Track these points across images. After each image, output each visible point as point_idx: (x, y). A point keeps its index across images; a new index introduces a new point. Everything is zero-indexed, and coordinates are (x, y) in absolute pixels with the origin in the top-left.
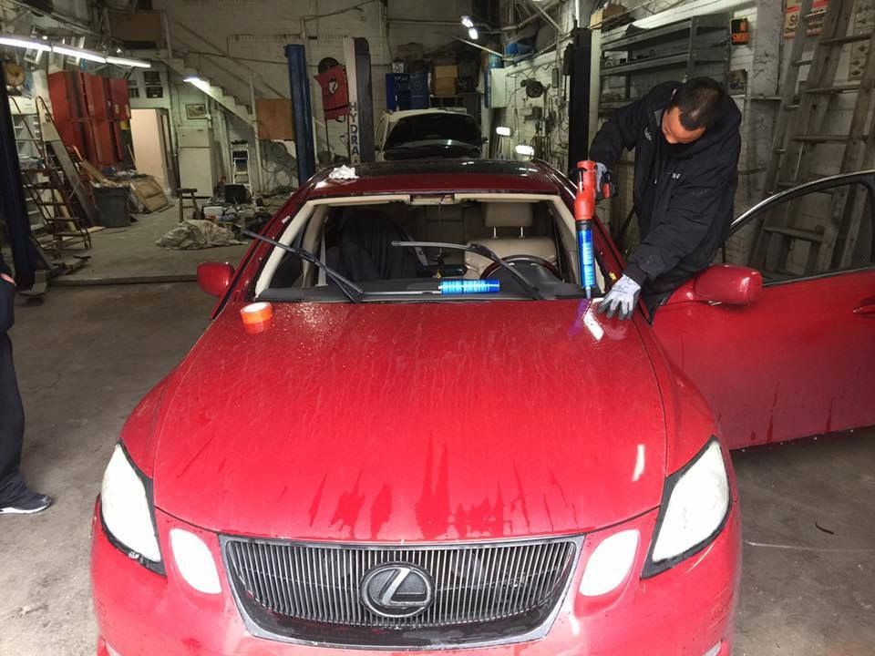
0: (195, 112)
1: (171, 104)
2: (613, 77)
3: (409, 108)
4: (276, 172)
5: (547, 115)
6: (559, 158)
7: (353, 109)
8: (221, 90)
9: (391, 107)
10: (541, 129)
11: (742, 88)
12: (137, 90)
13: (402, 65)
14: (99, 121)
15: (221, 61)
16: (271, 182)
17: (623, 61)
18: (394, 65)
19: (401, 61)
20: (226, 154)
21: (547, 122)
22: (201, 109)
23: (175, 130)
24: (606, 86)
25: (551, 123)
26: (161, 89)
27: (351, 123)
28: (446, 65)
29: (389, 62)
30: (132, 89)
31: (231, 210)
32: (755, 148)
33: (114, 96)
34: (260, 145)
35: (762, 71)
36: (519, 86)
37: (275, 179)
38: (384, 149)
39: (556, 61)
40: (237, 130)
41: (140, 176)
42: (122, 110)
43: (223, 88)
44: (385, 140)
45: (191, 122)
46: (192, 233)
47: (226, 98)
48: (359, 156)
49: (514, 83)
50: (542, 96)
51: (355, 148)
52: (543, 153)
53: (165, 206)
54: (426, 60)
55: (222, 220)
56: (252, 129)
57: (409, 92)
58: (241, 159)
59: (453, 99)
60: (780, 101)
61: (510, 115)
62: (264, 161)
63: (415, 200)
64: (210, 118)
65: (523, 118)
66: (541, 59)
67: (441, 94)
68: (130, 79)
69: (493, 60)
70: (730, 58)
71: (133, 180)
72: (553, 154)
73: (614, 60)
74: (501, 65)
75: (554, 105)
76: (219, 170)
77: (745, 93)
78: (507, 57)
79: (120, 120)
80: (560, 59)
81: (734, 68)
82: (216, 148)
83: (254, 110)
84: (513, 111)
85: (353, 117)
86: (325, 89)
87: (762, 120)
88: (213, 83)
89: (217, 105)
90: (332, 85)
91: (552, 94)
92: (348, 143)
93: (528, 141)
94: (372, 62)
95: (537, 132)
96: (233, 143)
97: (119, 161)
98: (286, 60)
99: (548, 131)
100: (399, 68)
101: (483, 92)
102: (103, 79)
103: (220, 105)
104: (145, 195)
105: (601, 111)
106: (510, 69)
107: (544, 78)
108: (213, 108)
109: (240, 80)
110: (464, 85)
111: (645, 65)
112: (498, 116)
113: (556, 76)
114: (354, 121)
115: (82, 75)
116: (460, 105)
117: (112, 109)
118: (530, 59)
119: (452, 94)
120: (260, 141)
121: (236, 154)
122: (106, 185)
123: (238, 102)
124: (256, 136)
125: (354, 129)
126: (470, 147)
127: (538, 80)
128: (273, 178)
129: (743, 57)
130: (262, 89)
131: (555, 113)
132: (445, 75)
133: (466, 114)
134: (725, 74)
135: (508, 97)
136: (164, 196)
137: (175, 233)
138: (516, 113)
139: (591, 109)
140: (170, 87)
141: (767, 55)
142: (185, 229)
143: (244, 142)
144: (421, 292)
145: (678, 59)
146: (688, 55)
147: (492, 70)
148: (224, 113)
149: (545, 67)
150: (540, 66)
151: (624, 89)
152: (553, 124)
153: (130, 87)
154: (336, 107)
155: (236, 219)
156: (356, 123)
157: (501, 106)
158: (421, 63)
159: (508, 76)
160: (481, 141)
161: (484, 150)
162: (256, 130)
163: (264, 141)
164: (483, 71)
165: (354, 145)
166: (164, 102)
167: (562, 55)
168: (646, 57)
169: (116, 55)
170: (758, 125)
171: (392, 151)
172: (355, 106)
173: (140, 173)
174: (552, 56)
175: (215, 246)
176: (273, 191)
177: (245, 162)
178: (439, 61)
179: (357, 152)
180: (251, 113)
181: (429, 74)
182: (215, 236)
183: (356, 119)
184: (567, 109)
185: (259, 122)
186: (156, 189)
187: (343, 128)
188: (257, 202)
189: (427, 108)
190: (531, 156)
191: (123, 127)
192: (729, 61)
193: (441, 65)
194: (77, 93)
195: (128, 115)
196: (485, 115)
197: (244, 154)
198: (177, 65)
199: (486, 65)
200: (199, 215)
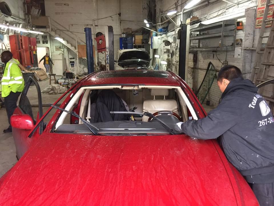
0: (58, 48)
1: (51, 46)
2: (194, 40)
3: (127, 48)
4: (83, 68)
5: (171, 52)
6: (175, 66)
7: (107, 49)
8: (66, 42)
9: (121, 48)
10: (169, 56)
11: (241, 45)
12: (39, 41)
13: (125, 35)
14: (26, 51)
15: (67, 33)
16: (82, 71)
17: (197, 35)
18: (122, 35)
19: (124, 34)
20: (68, 62)
21: (171, 54)
22: (60, 48)
23: (51, 54)
24: (192, 43)
25: (173, 54)
26: (47, 41)
27: (106, 53)
28: (139, 35)
29: (120, 34)
30: (38, 41)
31: (67, 81)
32: (245, 66)
33: (32, 43)
34: (79, 60)
35: (248, 39)
36: (162, 42)
37: (83, 70)
38: (118, 62)
39: (175, 35)
40: (71, 54)
41: (39, 69)
42: (34, 48)
43: (67, 41)
44: (118, 59)
45: (57, 52)
46: (53, 89)
47: (68, 44)
48: (109, 65)
49: (160, 41)
50: (170, 45)
51: (108, 62)
52: (170, 64)
53: (47, 78)
54: (133, 33)
55: (64, 84)
56: (76, 54)
57: (127, 43)
58: (72, 64)
59: (141, 46)
60: (256, 50)
61: (159, 51)
62: (80, 64)
63: (123, 87)
64: (63, 50)
65: (163, 52)
66: (169, 34)
67: (137, 44)
68: (38, 38)
69: (154, 34)
70: (236, 35)
71: (37, 70)
72: (173, 65)
73: (194, 35)
74: (157, 35)
75: (174, 49)
76: (65, 67)
77: (242, 47)
78: (159, 33)
79: (33, 51)
80: (176, 34)
81: (237, 38)
82: (64, 60)
83: (77, 48)
84: (160, 50)
85: (107, 52)
86: (98, 42)
87: (248, 56)
88: (64, 39)
89: (65, 46)
90: (100, 41)
91: (173, 45)
92: (105, 60)
93: (165, 60)
94: (114, 34)
95: (168, 57)
96: (70, 59)
97: (32, 64)
98: (85, 32)
99: (172, 57)
100: (124, 36)
101: (151, 44)
102: (28, 38)
103: (66, 46)
104: (40, 75)
105: (190, 51)
106: (159, 37)
107: (171, 40)
108: (64, 47)
109: (73, 39)
110: (145, 41)
111: (205, 36)
112: (155, 51)
113: (174, 39)
114: (107, 53)
115: (21, 36)
116: (143, 48)
117: (31, 47)
118: (166, 33)
119: (141, 44)
120: (79, 58)
121: (71, 62)
122: (26, 72)
123: (72, 45)
124: (77, 56)
125: (107, 56)
126: (146, 61)
127: (168, 40)
128: (82, 70)
129: (241, 35)
130: (80, 41)
131: (174, 51)
132: (139, 38)
133: (145, 51)
134: (234, 40)
135: (159, 45)
136: (47, 75)
137: (48, 89)
138: (161, 51)
139: (186, 50)
140: (50, 40)
141: (249, 34)
142: (51, 87)
143: (73, 58)
144: (124, 129)
145: (218, 35)
146: (222, 33)
147: (154, 37)
148: (68, 49)
149: (171, 36)
150: (169, 36)
151: (198, 44)
152: (173, 55)
153: (37, 40)
154: (101, 48)
155: (68, 84)
156: (108, 54)
157: (156, 48)
158: (131, 34)
159: (159, 39)
160: (149, 60)
161: (151, 62)
162: (77, 55)
163: (80, 58)
164: (151, 37)
165: (107, 61)
166: (48, 45)
167: (177, 33)
168: (206, 34)
169: (33, 30)
170: (246, 58)
171: (121, 62)
172: (108, 48)
173: (39, 68)
174: (173, 33)
175: (60, 93)
176: (82, 74)
177: (74, 64)
178: (137, 34)
179: (108, 63)
180: (76, 49)
181: (134, 38)
182: (61, 90)
183: (108, 52)
184: (178, 50)
185: (78, 52)
186: (44, 73)
187: (104, 55)
188: (77, 78)
189: (132, 48)
190: (166, 65)
191: (34, 53)
192: (235, 36)
193: (137, 35)
194: (19, 42)
195: (36, 49)
196: (151, 51)
197: (73, 62)
198: (53, 33)
199: (152, 35)
200: (57, 82)
